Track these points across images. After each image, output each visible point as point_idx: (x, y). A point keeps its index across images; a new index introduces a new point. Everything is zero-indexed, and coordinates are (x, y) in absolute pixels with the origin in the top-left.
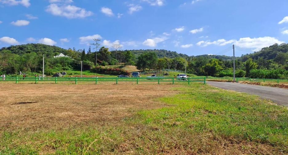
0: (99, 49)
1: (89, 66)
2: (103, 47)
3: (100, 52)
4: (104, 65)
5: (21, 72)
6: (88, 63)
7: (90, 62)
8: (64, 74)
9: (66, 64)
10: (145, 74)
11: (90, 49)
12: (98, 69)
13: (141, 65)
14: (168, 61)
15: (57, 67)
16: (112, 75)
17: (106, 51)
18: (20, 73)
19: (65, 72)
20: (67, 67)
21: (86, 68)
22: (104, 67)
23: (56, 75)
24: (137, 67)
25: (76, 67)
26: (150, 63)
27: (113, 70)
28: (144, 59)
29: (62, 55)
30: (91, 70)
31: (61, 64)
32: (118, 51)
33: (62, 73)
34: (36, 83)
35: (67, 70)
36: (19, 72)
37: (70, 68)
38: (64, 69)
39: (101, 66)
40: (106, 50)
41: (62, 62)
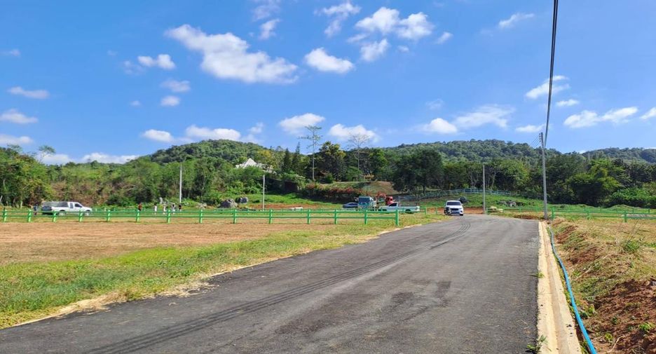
0: (321, 147)
1: (296, 184)
2: (328, 143)
3: (322, 153)
4: (328, 181)
5: (161, 199)
6: (294, 178)
7: (297, 176)
8: (244, 201)
9: (252, 181)
10: (410, 200)
11: (298, 147)
12: (311, 189)
13: (402, 180)
14: (471, 169)
15: (234, 187)
16: (336, 203)
17: (334, 150)
18: (160, 201)
19: (247, 197)
20: (254, 188)
21: (289, 188)
22: (324, 186)
23: (226, 205)
24: (393, 185)
25: (271, 186)
26: (424, 175)
27: (341, 192)
28: (409, 167)
29: (250, 162)
30: (300, 192)
31: (242, 180)
32: (363, 150)
33: (238, 201)
34: (107, 221)
35: (252, 192)
36: (158, 198)
37: (258, 190)
38: (247, 192)
39: (317, 184)
40: (336, 149)
41: (247, 176)
